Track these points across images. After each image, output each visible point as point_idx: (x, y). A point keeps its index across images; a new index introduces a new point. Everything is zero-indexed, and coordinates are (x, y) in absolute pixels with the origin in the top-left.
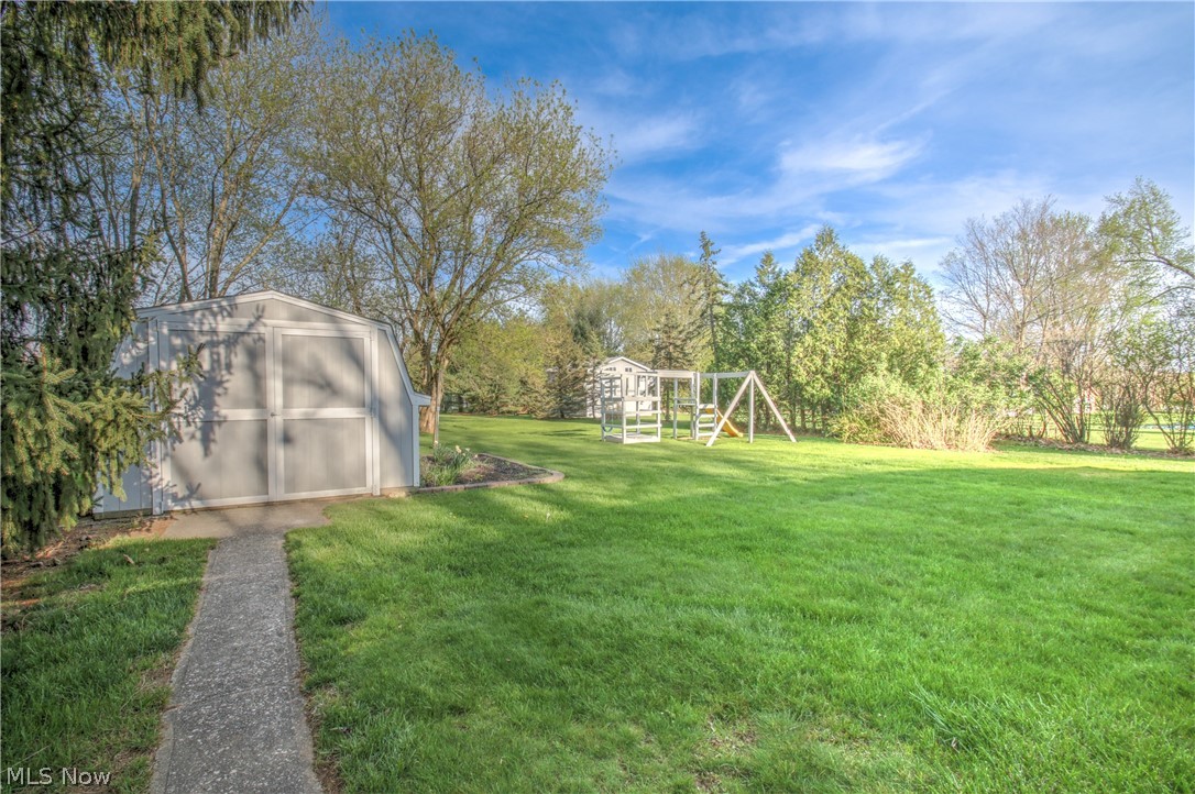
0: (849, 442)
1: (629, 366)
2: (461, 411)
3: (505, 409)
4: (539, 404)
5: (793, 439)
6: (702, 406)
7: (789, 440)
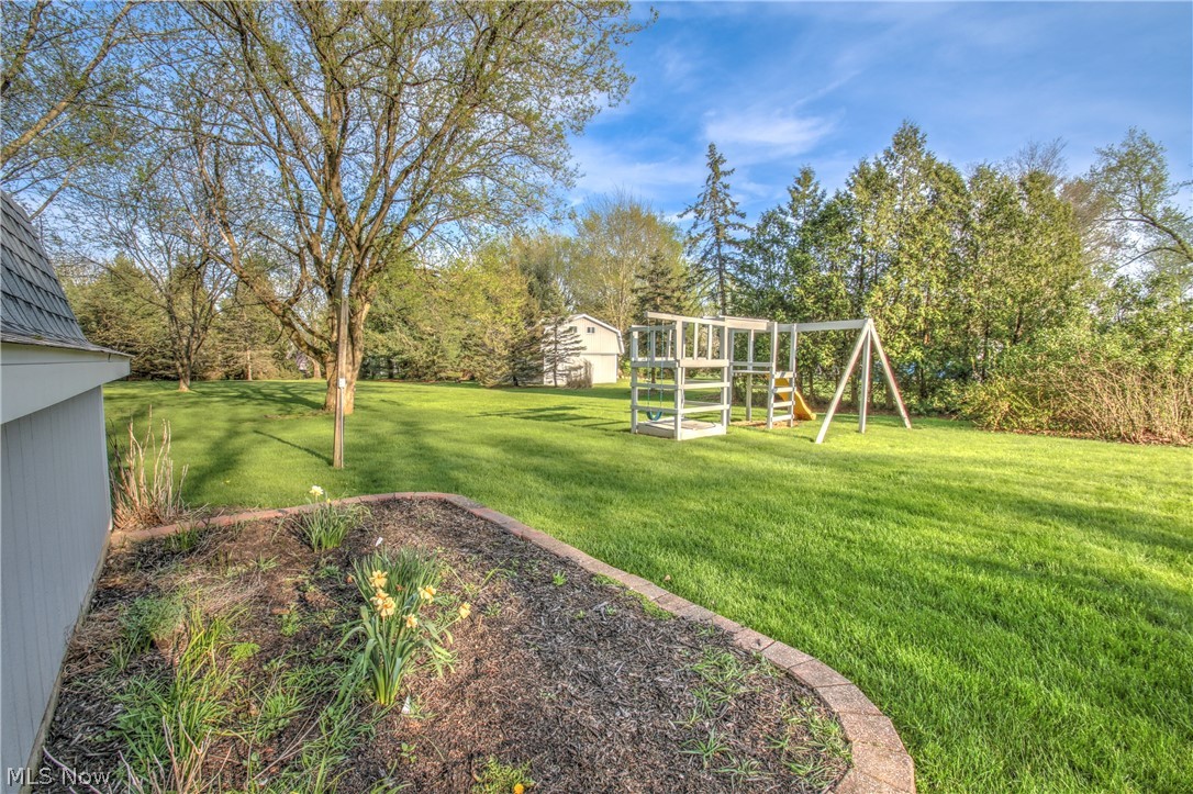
0: (1001, 429)
1: (591, 325)
2: (391, 377)
3: (443, 375)
4: (488, 370)
5: (909, 426)
6: (778, 375)
7: (904, 426)
